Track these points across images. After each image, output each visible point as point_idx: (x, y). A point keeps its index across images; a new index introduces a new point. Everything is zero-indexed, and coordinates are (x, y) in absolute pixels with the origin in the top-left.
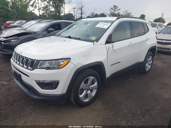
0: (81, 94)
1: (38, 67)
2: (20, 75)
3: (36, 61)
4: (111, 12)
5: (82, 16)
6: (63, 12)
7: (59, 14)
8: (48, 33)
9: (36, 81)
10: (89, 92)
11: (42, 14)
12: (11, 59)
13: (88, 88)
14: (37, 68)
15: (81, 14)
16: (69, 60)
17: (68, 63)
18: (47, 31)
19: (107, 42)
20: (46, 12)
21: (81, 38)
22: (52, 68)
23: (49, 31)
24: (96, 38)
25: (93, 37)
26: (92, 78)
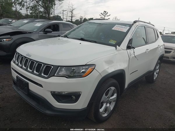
0: (101, 108)
1: (56, 75)
2: (28, 84)
3: (52, 67)
4: (101, 17)
5: (72, 19)
6: (53, 13)
7: (49, 15)
8: (45, 33)
9: (51, 92)
10: (108, 105)
11: (30, 13)
12: (12, 63)
13: (108, 100)
14: (54, 76)
15: (72, 17)
16: (94, 67)
17: (93, 70)
18: (44, 31)
19: (129, 47)
20: (34, 12)
21: (96, 41)
22: (73, 76)
23: (46, 31)
24: (116, 42)
25: (111, 40)
26: (113, 88)
